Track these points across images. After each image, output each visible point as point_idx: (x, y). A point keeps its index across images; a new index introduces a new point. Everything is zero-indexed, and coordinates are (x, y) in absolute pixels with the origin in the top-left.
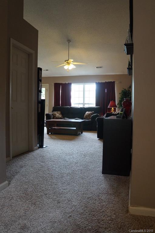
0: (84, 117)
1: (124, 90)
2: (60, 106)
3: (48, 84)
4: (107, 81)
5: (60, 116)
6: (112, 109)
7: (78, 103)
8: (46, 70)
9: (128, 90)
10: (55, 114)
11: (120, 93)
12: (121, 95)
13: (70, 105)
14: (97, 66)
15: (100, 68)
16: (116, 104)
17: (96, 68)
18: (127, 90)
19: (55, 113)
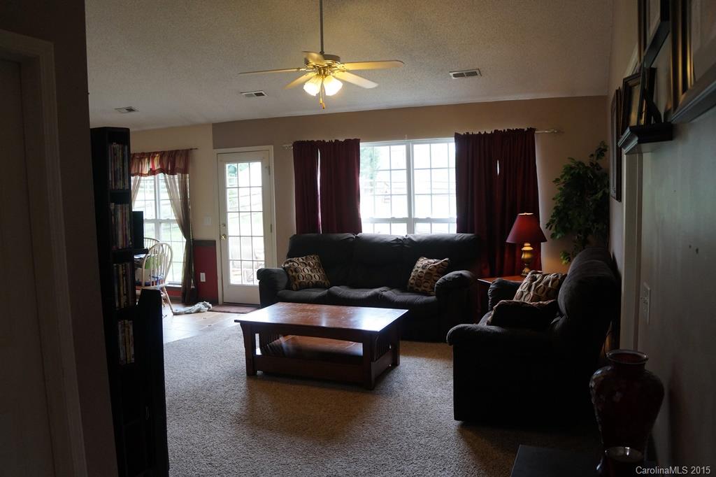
0: (411, 281)
1: (573, 165)
2: (317, 231)
3: (272, 147)
4: (502, 128)
5: (317, 277)
6: (525, 249)
7: (389, 217)
8: (258, 95)
9: (592, 164)
10: (296, 270)
11: (557, 180)
12: (562, 186)
13: (357, 226)
14: (458, 70)
15: (470, 78)
16: (542, 225)
17: (455, 76)
18: (587, 164)
19: (298, 262)
